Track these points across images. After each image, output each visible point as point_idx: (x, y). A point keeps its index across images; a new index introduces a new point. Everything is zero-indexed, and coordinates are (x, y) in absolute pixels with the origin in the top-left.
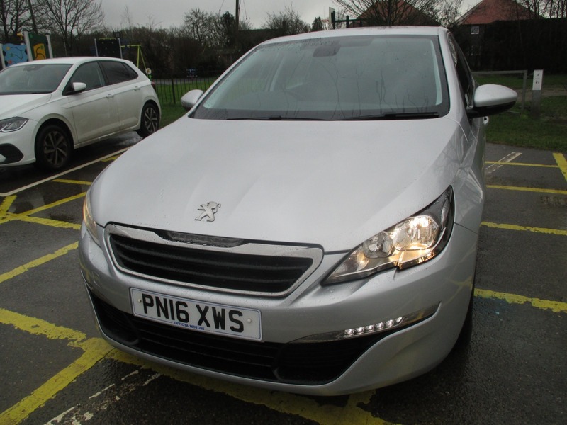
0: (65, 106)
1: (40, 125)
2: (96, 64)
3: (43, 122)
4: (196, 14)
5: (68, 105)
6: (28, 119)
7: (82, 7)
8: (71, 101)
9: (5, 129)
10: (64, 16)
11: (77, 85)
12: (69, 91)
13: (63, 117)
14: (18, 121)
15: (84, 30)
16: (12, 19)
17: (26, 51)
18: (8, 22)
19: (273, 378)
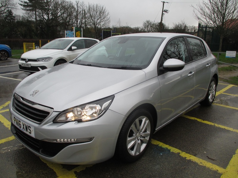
0: (67, 55)
1: (56, 60)
2: (84, 40)
3: (57, 59)
4: (148, 22)
5: (68, 54)
6: (52, 58)
7: (102, 18)
8: (70, 53)
9: (44, 61)
10: (96, 22)
11: (73, 48)
12: (70, 49)
13: (66, 58)
14: (49, 58)
15: (102, 27)
16: (80, 22)
17: (73, 34)
18: (78, 23)
19: (38, 151)
